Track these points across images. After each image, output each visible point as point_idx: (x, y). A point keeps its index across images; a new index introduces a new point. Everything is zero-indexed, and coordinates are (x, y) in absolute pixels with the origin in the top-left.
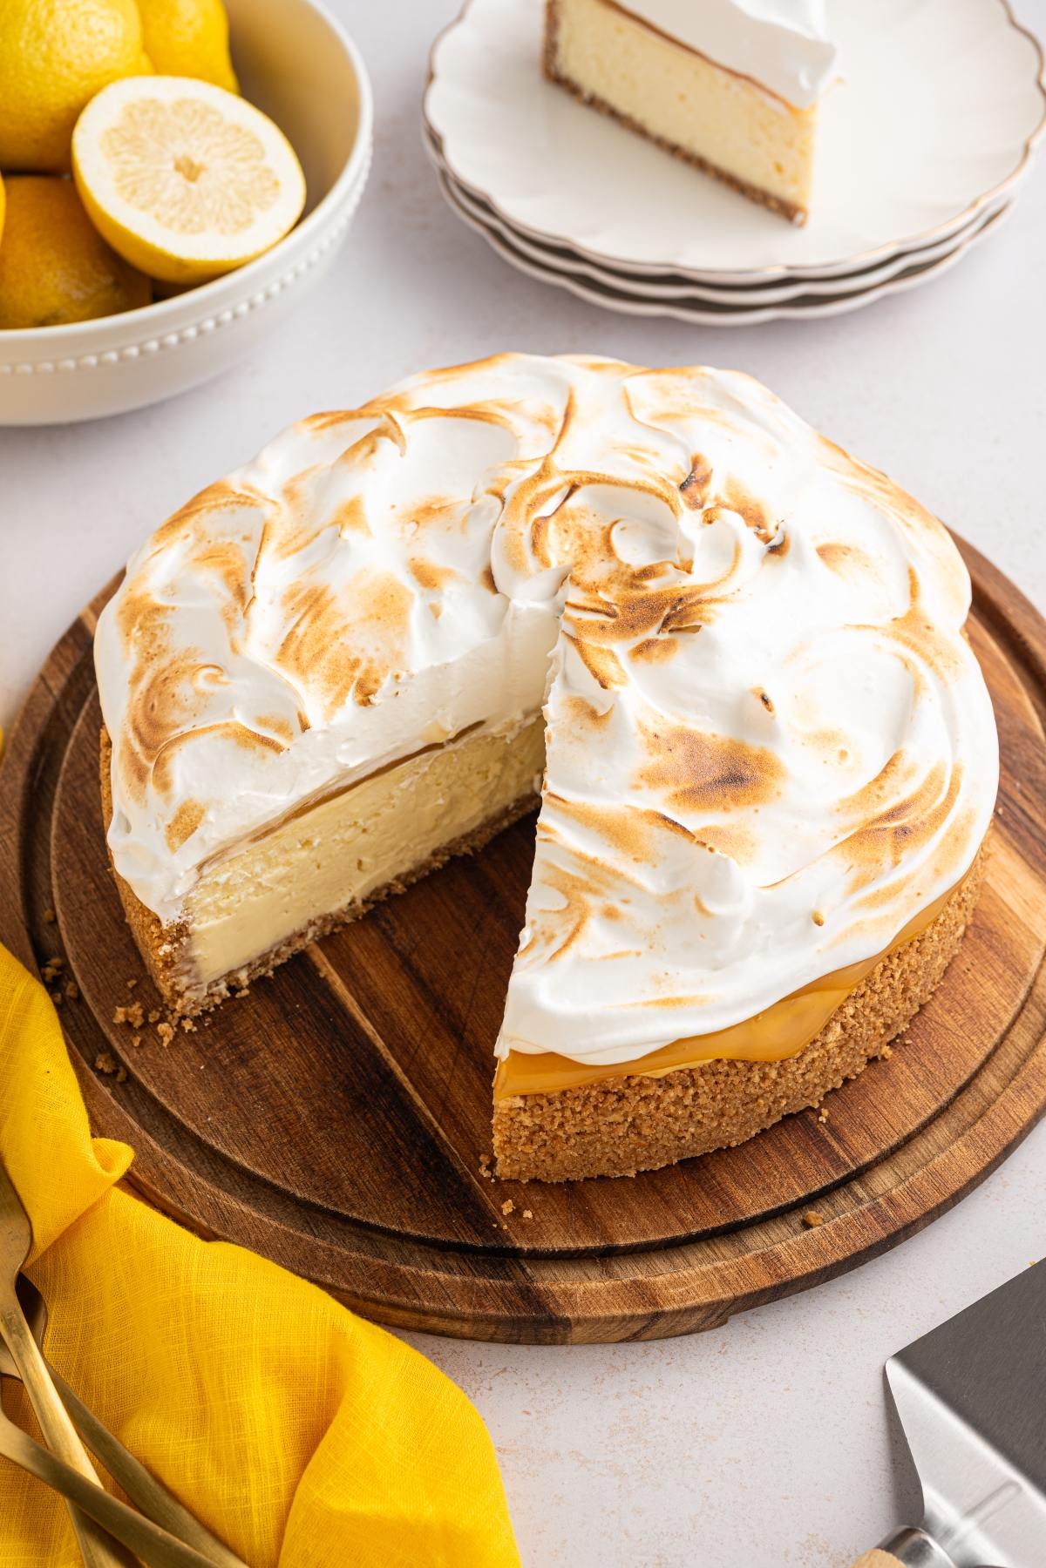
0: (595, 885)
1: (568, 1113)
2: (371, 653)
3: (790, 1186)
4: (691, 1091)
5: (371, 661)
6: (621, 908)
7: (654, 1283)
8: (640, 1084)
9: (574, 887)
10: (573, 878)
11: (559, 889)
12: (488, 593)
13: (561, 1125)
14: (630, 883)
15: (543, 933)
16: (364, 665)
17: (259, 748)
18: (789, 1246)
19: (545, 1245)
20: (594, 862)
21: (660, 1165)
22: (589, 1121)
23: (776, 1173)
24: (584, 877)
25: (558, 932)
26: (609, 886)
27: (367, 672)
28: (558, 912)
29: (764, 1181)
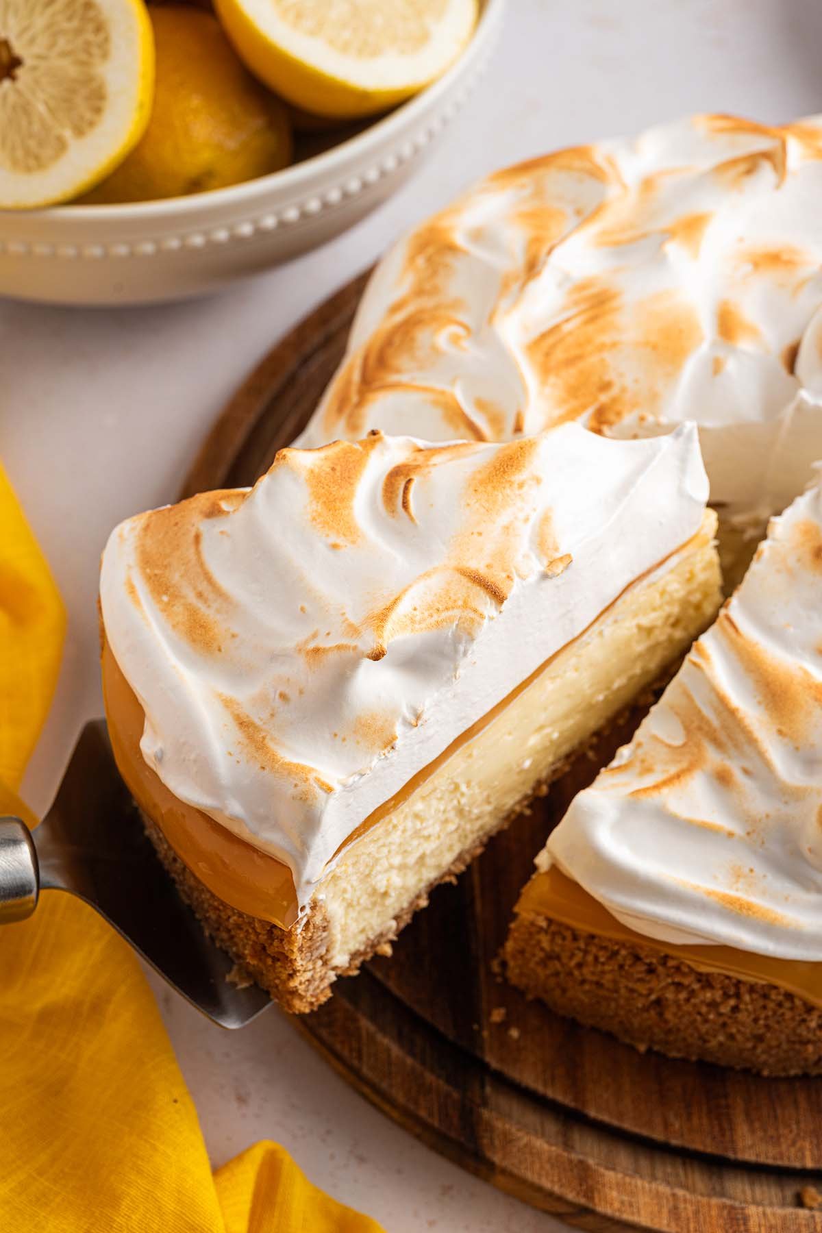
0: (722, 736)
1: (590, 958)
2: (628, 381)
3: (802, 1150)
4: (732, 1002)
5: (623, 390)
6: (738, 776)
7: (603, 1175)
8: (678, 969)
9: (700, 728)
10: (702, 718)
11: (683, 722)
12: (783, 372)
13: (580, 966)
14: (761, 755)
15: (643, 761)
16: (614, 391)
17: (463, 430)
18: (764, 1214)
19: (514, 1073)
20: (732, 712)
21: (674, 1054)
22: (609, 977)
23: (794, 1127)
24: (716, 723)
25: (658, 768)
26: (736, 746)
27: (614, 400)
28: (669, 746)
29: (777, 1129)
